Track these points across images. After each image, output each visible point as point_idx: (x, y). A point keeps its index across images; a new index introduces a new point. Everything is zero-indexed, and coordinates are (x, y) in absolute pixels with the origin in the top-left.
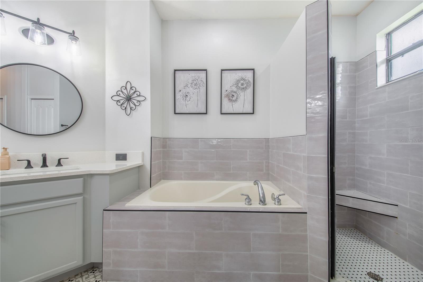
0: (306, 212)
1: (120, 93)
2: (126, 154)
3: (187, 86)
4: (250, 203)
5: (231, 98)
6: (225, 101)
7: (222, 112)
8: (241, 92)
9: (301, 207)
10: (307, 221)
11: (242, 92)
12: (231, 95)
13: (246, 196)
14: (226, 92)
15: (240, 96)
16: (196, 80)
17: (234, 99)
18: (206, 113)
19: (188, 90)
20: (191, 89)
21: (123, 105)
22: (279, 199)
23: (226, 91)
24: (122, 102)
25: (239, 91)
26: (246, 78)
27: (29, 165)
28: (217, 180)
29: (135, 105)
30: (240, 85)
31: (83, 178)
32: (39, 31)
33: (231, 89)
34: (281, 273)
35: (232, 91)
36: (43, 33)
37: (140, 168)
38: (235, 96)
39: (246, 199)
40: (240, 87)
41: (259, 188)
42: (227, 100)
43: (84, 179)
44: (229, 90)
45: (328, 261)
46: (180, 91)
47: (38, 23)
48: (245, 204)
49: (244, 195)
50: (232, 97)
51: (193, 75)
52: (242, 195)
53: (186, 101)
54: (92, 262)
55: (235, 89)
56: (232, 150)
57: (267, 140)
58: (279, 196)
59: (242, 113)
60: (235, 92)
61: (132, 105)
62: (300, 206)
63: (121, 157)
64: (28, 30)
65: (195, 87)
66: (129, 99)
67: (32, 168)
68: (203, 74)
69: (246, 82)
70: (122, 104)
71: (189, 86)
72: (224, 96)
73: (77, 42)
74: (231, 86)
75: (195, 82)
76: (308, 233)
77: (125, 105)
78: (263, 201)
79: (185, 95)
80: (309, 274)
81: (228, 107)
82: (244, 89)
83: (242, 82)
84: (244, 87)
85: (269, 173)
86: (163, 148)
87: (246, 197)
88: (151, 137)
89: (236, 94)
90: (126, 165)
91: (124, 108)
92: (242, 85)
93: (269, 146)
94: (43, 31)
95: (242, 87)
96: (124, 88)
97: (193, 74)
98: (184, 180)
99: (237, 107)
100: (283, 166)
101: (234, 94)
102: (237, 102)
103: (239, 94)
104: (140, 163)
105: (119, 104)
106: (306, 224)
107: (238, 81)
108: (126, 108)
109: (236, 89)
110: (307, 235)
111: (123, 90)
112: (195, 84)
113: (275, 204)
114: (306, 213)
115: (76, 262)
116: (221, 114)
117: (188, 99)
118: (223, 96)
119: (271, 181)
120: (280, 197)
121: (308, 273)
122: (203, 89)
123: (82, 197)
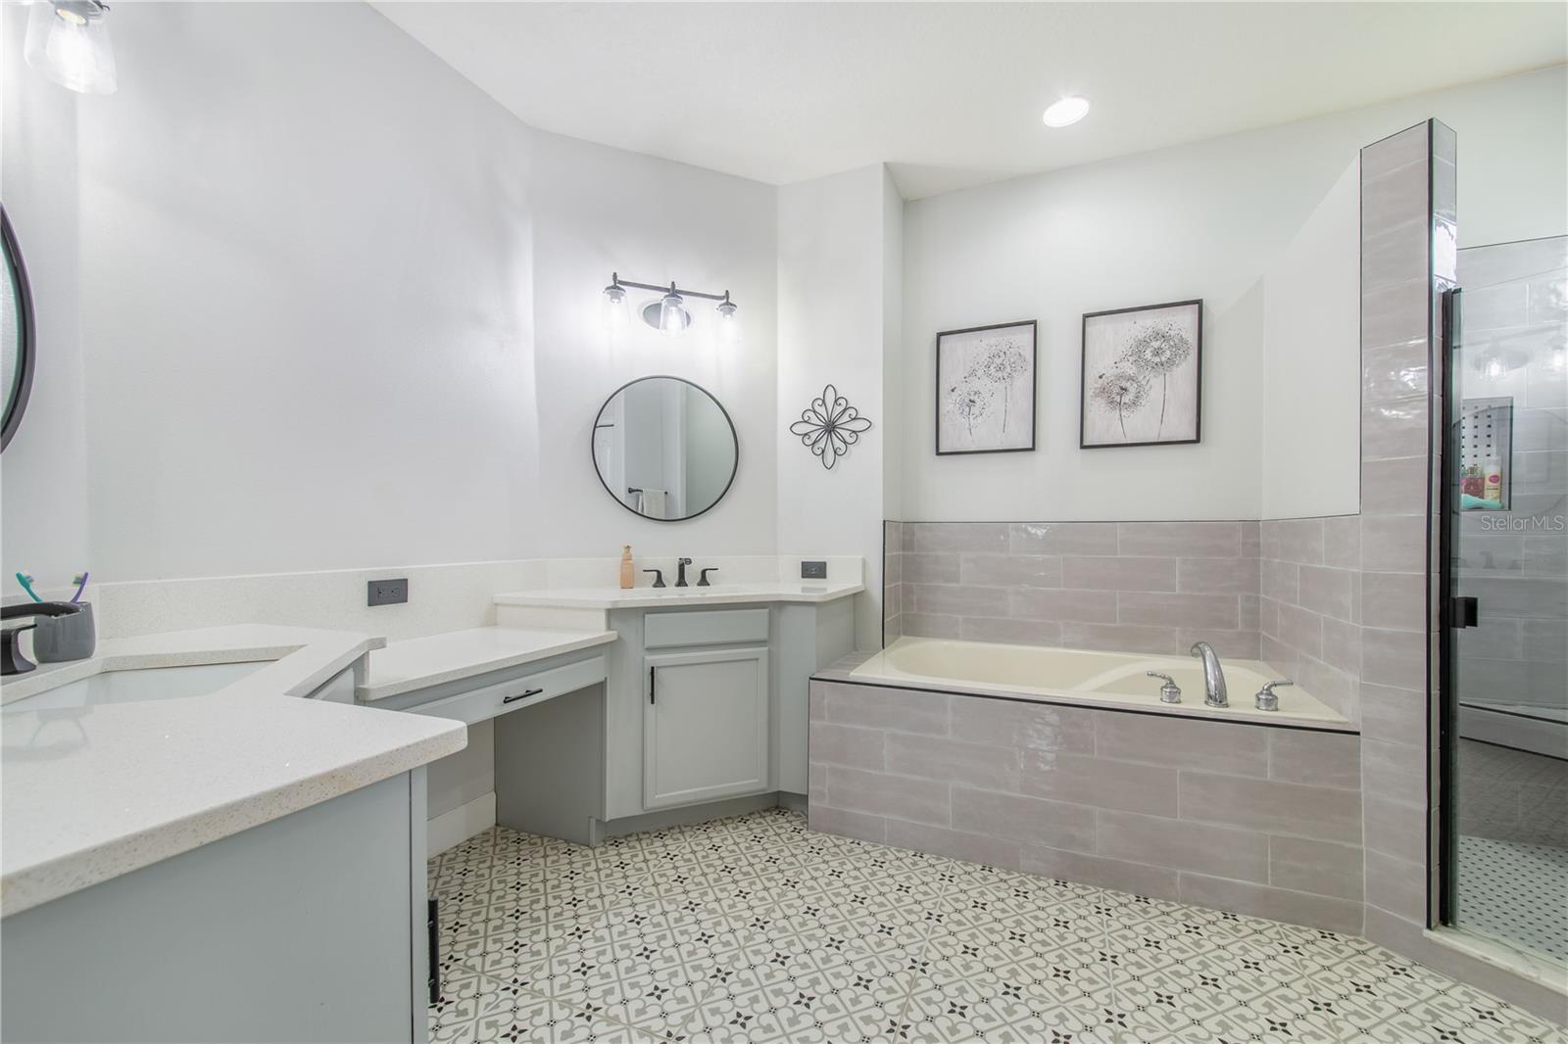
0: (1357, 730)
1: (811, 414)
2: (825, 563)
3: (973, 373)
4: (1176, 699)
5: (1118, 399)
6: (1097, 409)
7: (1085, 444)
8: (1152, 375)
9: (1345, 720)
10: (1359, 756)
11: (1155, 376)
12: (1117, 389)
13: (1164, 678)
14: (1101, 381)
15: (1150, 388)
16: (1002, 354)
17: (1126, 399)
18: (1033, 449)
19: (976, 384)
20: (986, 381)
21: (816, 446)
22: (1271, 694)
23: (1101, 377)
24: (814, 436)
25: (1147, 373)
26: (1172, 333)
27: (659, 582)
28: (1067, 645)
29: (845, 442)
30: (1150, 354)
31: (767, 610)
32: (674, 309)
33: (1118, 371)
34: (1269, 886)
35: (1120, 377)
36: (680, 310)
37: (856, 598)
38: (1132, 389)
39: (1166, 687)
40: (1147, 362)
41: (1208, 664)
42: (1103, 405)
43: (770, 612)
44: (1110, 373)
45: (1425, 867)
46: (953, 391)
47: (674, 293)
48: (1162, 699)
49: (1156, 675)
50: (1118, 395)
51: (993, 341)
52: (1152, 675)
53: (971, 417)
54: (780, 789)
55: (1129, 369)
56: (1119, 556)
57: (1252, 526)
58: (1271, 686)
59: (1156, 441)
60: (1131, 379)
61: (838, 443)
62: (1341, 719)
63: (814, 570)
64: (658, 306)
65: (1000, 374)
66: (830, 428)
67: (664, 586)
68: (1025, 336)
69: (1172, 343)
70: (814, 443)
71: (980, 373)
72: (1091, 393)
73: (734, 313)
74: (1118, 360)
75: (998, 361)
76: (1362, 789)
77: (822, 444)
78: (1219, 697)
79: (967, 400)
80: (1366, 903)
81: (1104, 424)
82: (1162, 365)
83: (1156, 344)
84: (1163, 359)
85: (1259, 634)
86: (904, 549)
87: (1164, 682)
88: (884, 522)
89: (1135, 385)
90: (825, 589)
91: (819, 452)
92: (1157, 352)
93: (1257, 545)
94: (679, 305)
95: (1157, 359)
96: (820, 402)
97: (991, 338)
98: (965, 640)
99: (1139, 424)
100: (1300, 608)
101: (1127, 385)
102: (1139, 408)
103: (1144, 383)
104: (858, 585)
105: (808, 442)
106: (1358, 764)
107: (1143, 343)
108: (823, 452)
109: (1134, 368)
110: (1360, 794)
111: (817, 408)
112: (999, 367)
113: (1258, 708)
114: (1358, 733)
115: (756, 781)
116: (1083, 447)
117: (975, 410)
118: (1089, 393)
119: (1265, 659)
120: (1274, 690)
121: (1362, 900)
122: (1024, 381)
123: (766, 649)
